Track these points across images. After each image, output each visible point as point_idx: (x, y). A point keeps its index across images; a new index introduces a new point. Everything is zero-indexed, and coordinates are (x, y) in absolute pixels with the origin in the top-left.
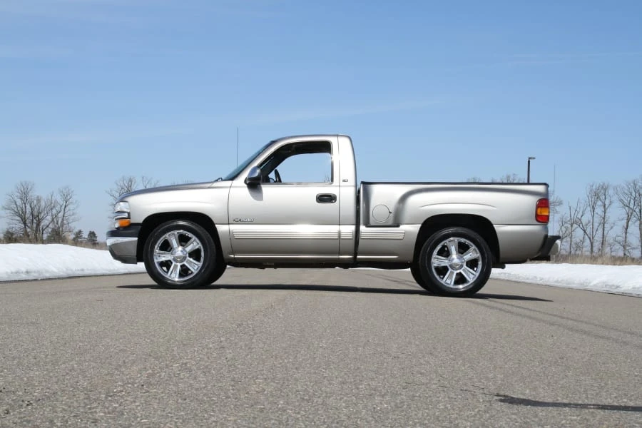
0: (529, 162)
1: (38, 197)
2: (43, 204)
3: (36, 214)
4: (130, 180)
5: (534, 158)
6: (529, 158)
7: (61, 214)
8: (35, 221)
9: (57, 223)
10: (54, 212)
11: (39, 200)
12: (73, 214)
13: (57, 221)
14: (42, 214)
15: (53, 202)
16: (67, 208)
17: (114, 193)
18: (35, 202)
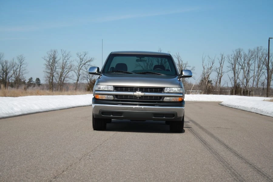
0: (269, 40)
1: (6, 61)
2: (8, 64)
3: (5, 70)
4: (55, 52)
5: (272, 38)
6: (269, 38)
7: (18, 70)
8: (4, 73)
9: (17, 75)
10: (15, 69)
11: (6, 62)
12: (25, 70)
13: (17, 73)
14: (8, 70)
15: (14, 63)
16: (21, 67)
17: (46, 58)
18: (4, 63)
